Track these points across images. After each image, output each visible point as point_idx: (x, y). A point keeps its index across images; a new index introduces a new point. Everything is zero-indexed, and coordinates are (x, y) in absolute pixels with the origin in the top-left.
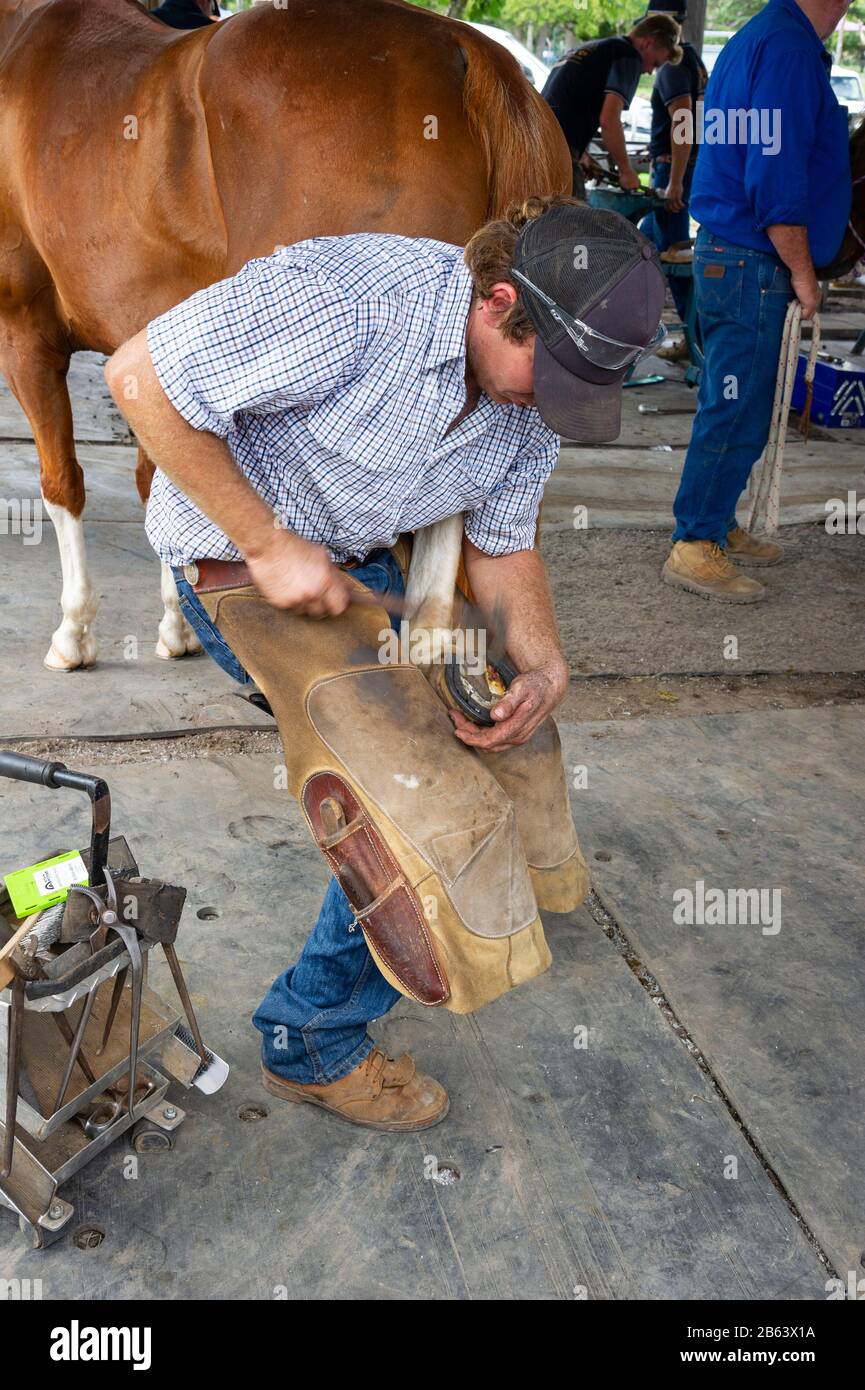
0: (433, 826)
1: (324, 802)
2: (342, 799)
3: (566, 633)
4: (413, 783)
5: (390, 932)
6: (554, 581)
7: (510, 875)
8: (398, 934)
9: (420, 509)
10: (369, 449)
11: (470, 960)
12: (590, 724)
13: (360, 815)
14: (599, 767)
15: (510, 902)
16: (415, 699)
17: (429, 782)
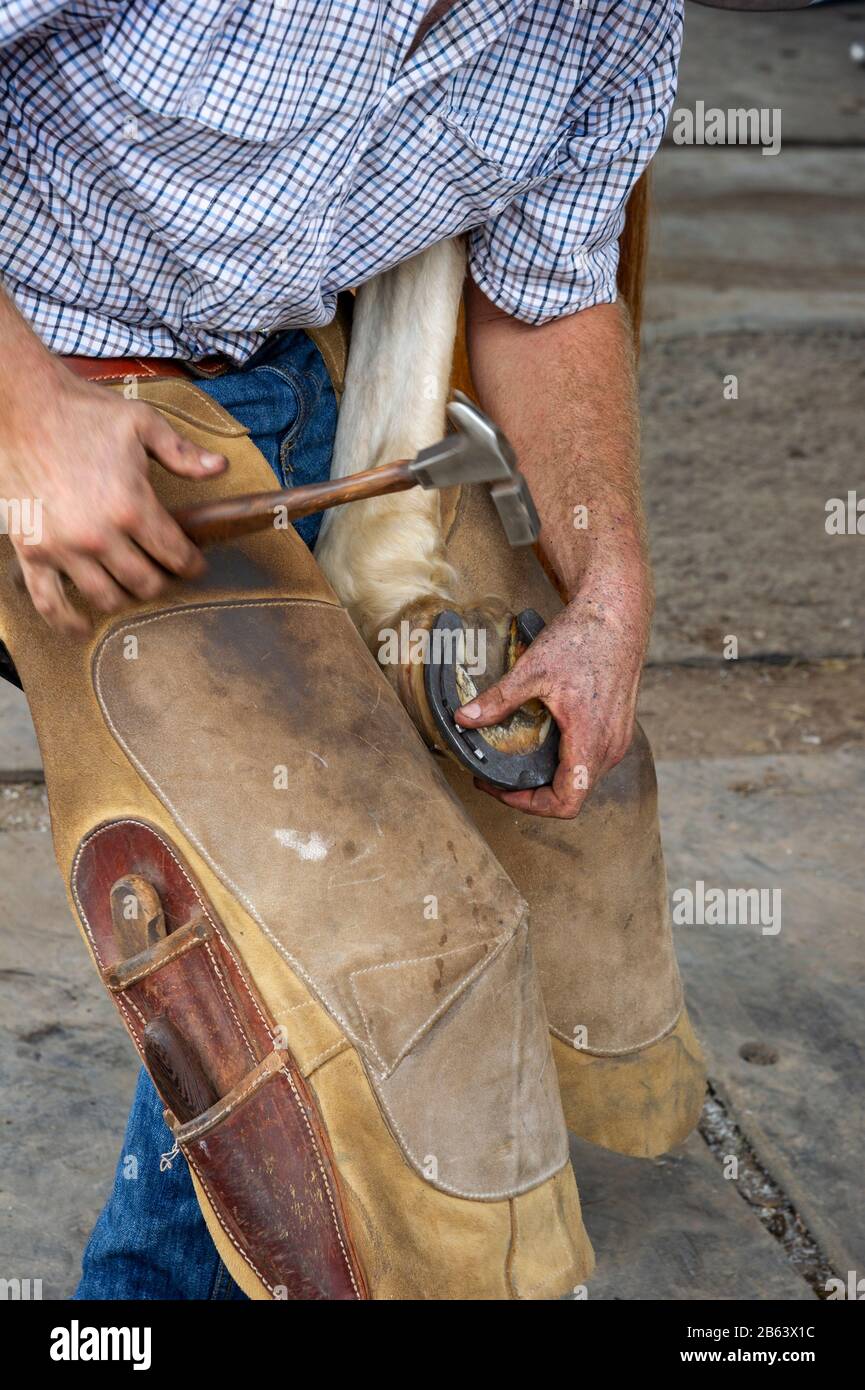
0: (355, 944)
1: (120, 884)
2: (160, 879)
3: (677, 564)
4: (315, 850)
5: (249, 1174)
6: (653, 451)
7: (516, 1060)
8: (266, 1179)
9: (362, 212)
10: (242, 96)
11: (423, 1245)
12: (731, 763)
13: (196, 914)
14: (748, 857)
15: (514, 1120)
16: (329, 671)
17: (350, 849)
